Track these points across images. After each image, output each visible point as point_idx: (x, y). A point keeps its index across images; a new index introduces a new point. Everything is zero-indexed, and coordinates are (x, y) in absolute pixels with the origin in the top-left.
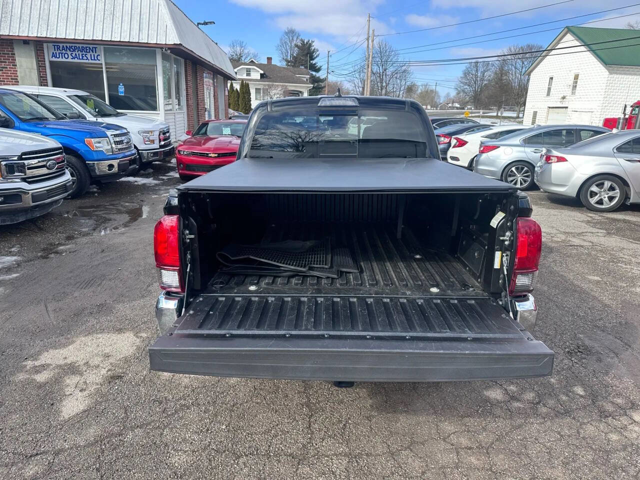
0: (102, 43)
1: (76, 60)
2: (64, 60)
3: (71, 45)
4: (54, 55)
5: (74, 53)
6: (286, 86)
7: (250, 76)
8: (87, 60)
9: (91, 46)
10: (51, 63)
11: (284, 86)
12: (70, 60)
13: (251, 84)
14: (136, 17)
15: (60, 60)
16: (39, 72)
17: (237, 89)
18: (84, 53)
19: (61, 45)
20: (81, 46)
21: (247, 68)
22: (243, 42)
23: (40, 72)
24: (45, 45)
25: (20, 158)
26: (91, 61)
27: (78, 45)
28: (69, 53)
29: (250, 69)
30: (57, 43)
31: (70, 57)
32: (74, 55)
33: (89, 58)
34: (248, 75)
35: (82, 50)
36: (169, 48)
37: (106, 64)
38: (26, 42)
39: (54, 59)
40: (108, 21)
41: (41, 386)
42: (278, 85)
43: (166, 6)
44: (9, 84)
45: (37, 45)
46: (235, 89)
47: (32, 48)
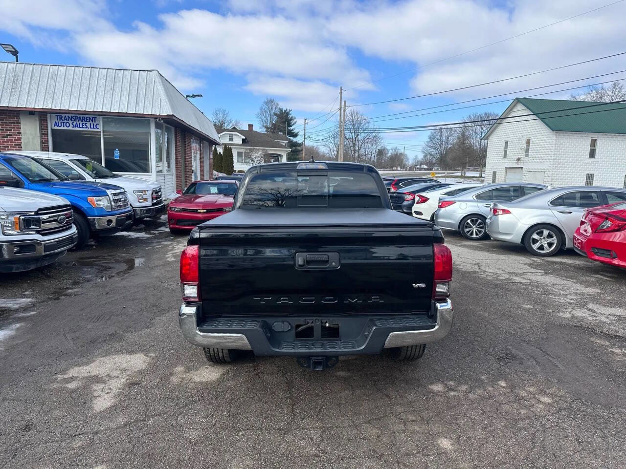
0: (102, 114)
1: (76, 129)
2: (66, 128)
3: (72, 115)
4: (56, 124)
5: (75, 122)
6: (266, 150)
7: (232, 141)
8: (87, 128)
9: (91, 117)
10: (53, 130)
11: (264, 150)
12: (70, 128)
13: (235, 148)
14: (134, 92)
15: (62, 128)
16: (42, 138)
17: (220, 153)
18: (84, 122)
19: (63, 115)
20: (81, 116)
21: (229, 134)
22: (225, 111)
23: (42, 139)
24: (49, 115)
25: (37, 213)
26: (90, 129)
27: (79, 116)
28: (70, 122)
29: (232, 134)
30: (60, 114)
31: (71, 125)
32: (75, 124)
33: (89, 126)
34: (231, 140)
35: (83, 119)
36: (162, 119)
37: (104, 131)
38: (31, 113)
39: (56, 128)
40: (109, 95)
41: (72, 391)
42: (258, 150)
43: (161, 83)
44: (13, 150)
45: (42, 115)
46: (218, 153)
47: (38, 119)
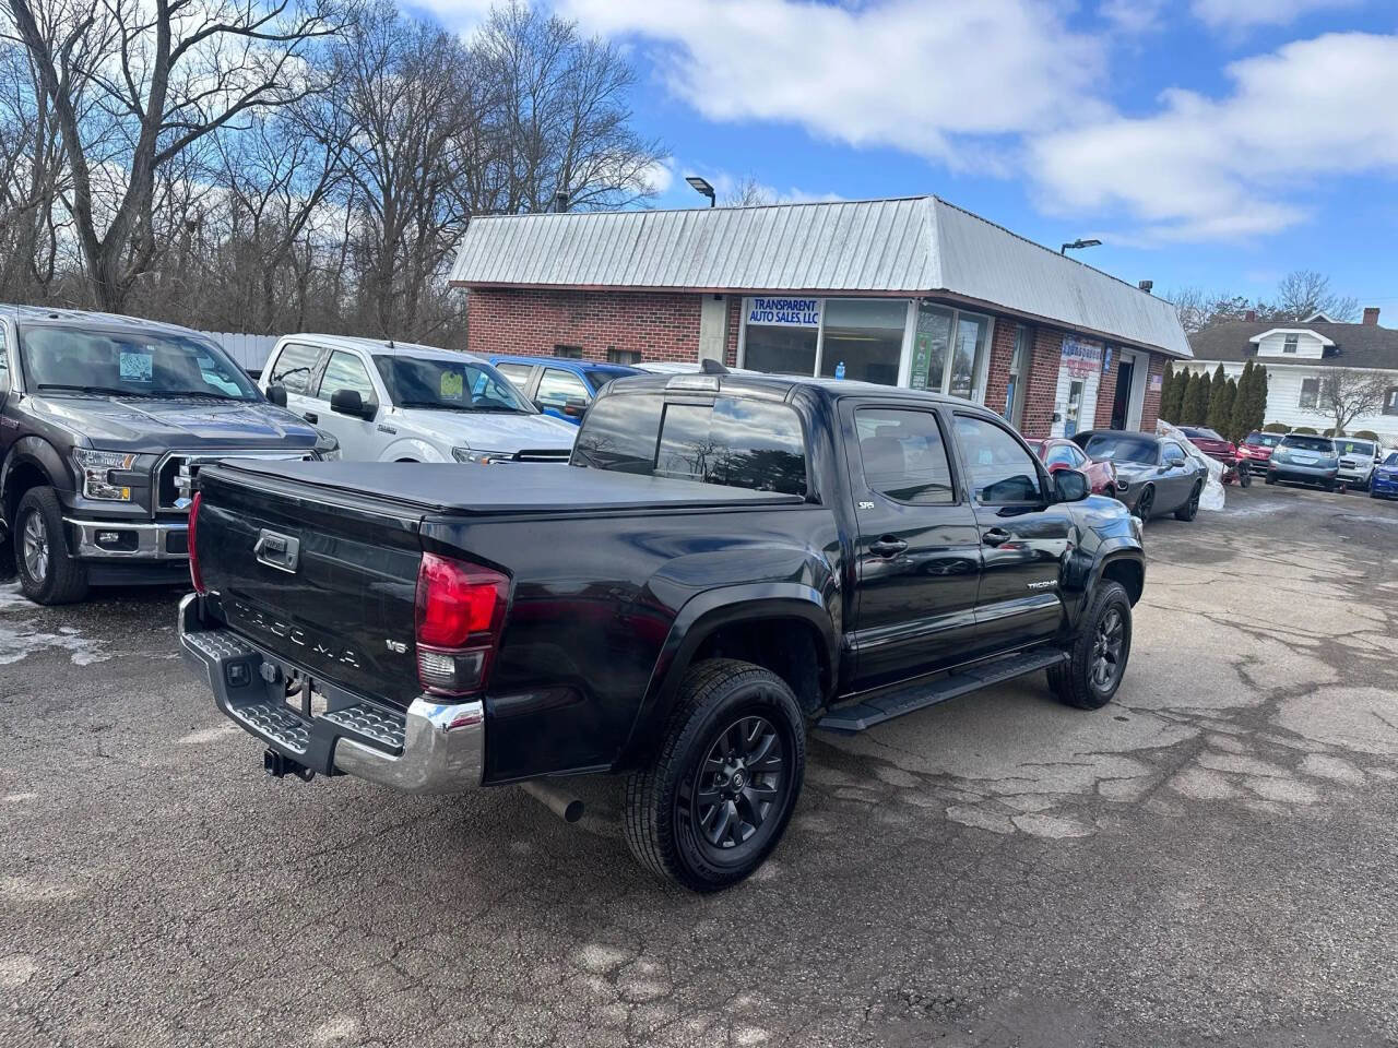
0: (828, 294)
1: (783, 324)
2: (767, 323)
3: (779, 298)
4: (754, 317)
5: (782, 311)
6: (1387, 376)
7: (1294, 351)
8: (799, 323)
9: (807, 300)
10: (748, 327)
11: (1381, 374)
12: (774, 323)
13: (1272, 368)
14: (880, 246)
15: (761, 323)
16: (727, 342)
17: (1231, 381)
18: (795, 311)
19: (766, 299)
20: (793, 299)
21: (1288, 335)
23: (729, 342)
24: (744, 300)
26: (803, 325)
27: (788, 299)
28: (775, 311)
29: (1297, 335)
30: (763, 297)
31: (775, 318)
32: (780, 316)
33: (802, 319)
34: (1290, 347)
35: (789, 305)
37: (825, 328)
38: (717, 296)
39: (753, 322)
40: (833, 257)
42: (1362, 374)
44: (687, 361)
45: (732, 299)
46: (1227, 380)
47: (725, 306)
